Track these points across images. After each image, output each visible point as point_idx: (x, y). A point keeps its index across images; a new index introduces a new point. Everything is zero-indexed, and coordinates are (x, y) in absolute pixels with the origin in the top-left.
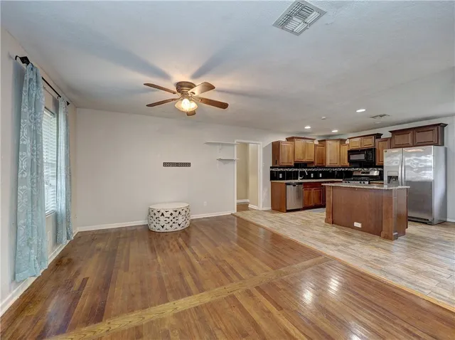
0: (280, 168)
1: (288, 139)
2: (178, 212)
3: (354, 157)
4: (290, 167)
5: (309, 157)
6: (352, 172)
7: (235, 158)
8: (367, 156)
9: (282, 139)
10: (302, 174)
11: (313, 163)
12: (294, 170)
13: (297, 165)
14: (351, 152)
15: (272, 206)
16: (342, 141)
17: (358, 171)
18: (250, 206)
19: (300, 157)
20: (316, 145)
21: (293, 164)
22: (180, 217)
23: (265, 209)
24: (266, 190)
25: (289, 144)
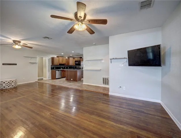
0: (54, 65)
1: (57, 57)
2: (12, 81)
3: (76, 63)
4: (58, 65)
5: (64, 62)
6: (76, 67)
7: (37, 62)
8: (79, 62)
9: (55, 56)
10: (62, 67)
11: (65, 64)
12: (60, 66)
13: (60, 65)
14: (76, 61)
15: (52, 78)
16: (74, 58)
17: (77, 66)
18: (44, 79)
19: (61, 62)
20: (66, 59)
21: (59, 64)
22: (13, 83)
23: (49, 79)
24: (49, 73)
25: (58, 58)
